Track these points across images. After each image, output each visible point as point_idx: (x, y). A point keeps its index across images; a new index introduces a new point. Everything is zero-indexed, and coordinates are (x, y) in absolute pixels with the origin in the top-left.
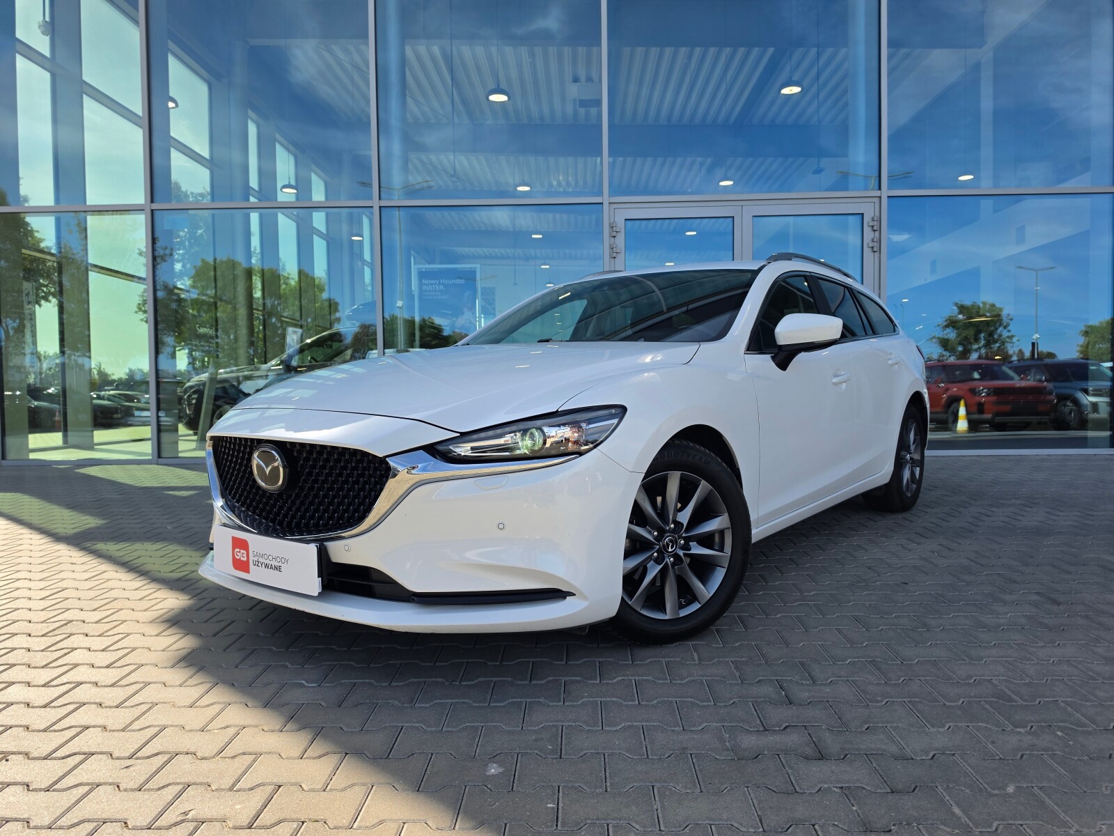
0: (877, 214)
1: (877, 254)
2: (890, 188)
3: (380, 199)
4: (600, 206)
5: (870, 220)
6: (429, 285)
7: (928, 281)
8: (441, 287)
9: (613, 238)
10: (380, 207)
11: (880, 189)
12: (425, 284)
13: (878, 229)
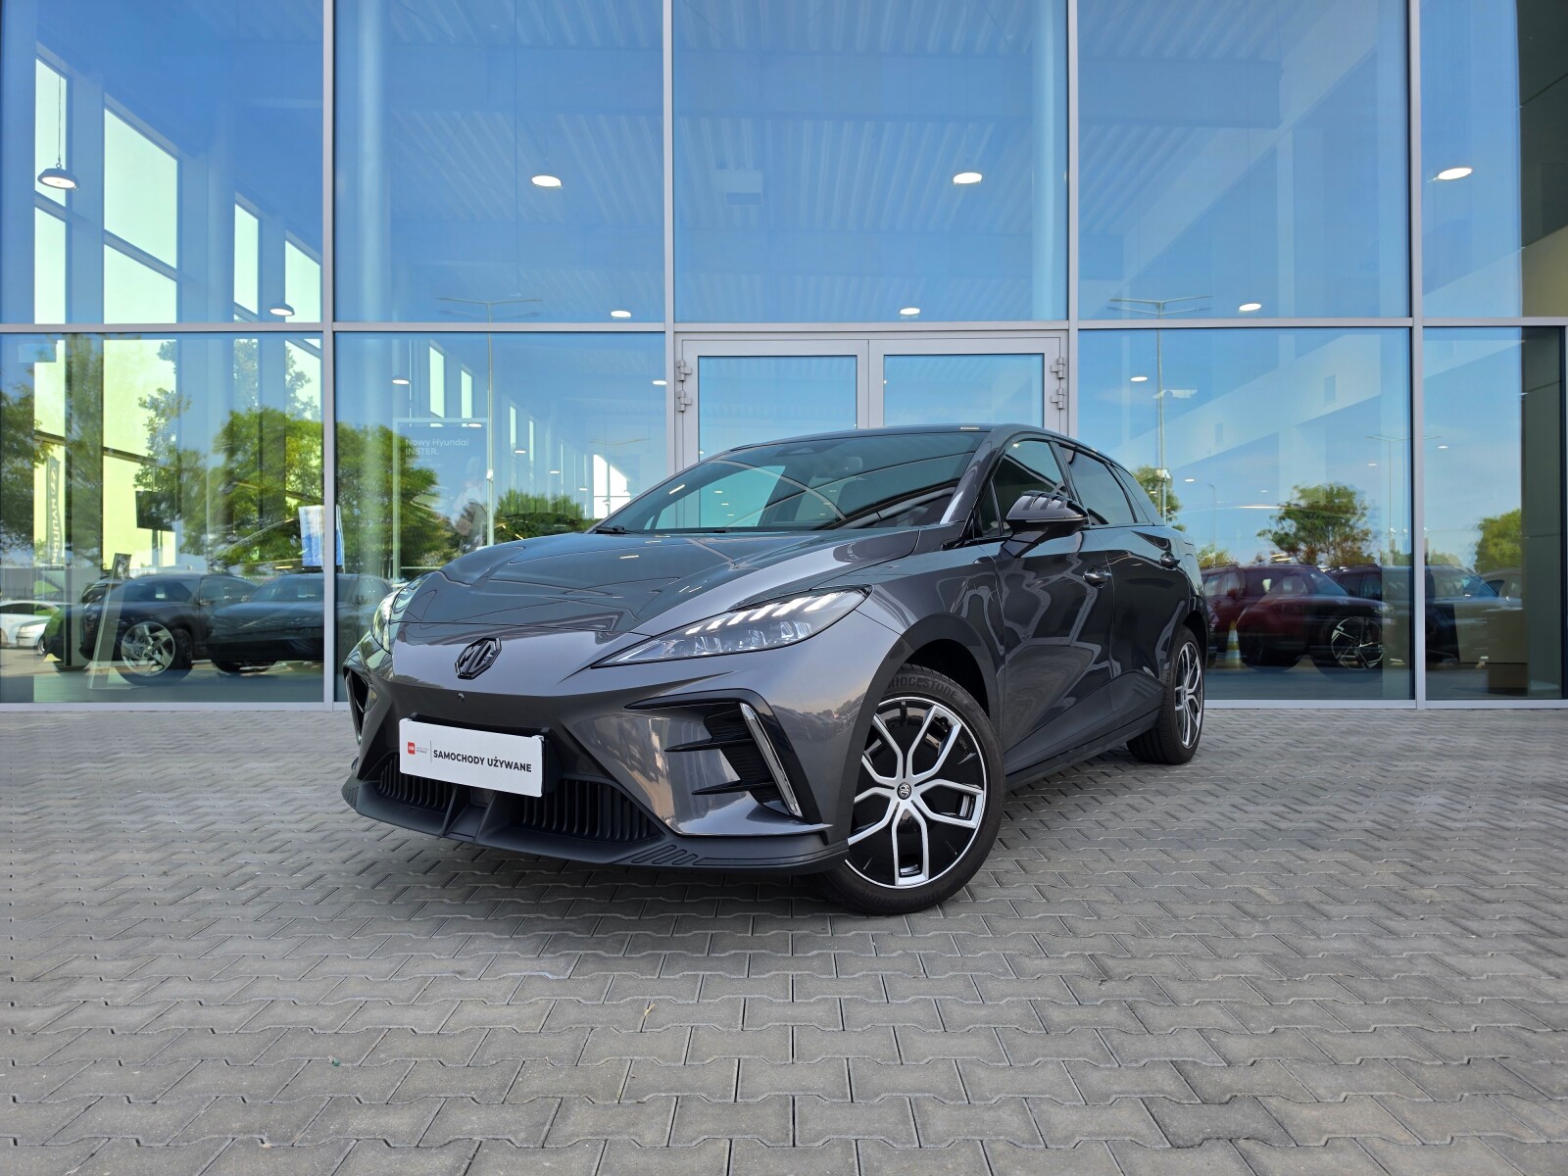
0: (1064, 355)
1: (1064, 413)
2: (1083, 317)
3: (334, 320)
4: (660, 336)
5: (1054, 363)
7: (1212, 454)
9: (680, 384)
10: (334, 332)
11: (1068, 319)
13: (1065, 376)
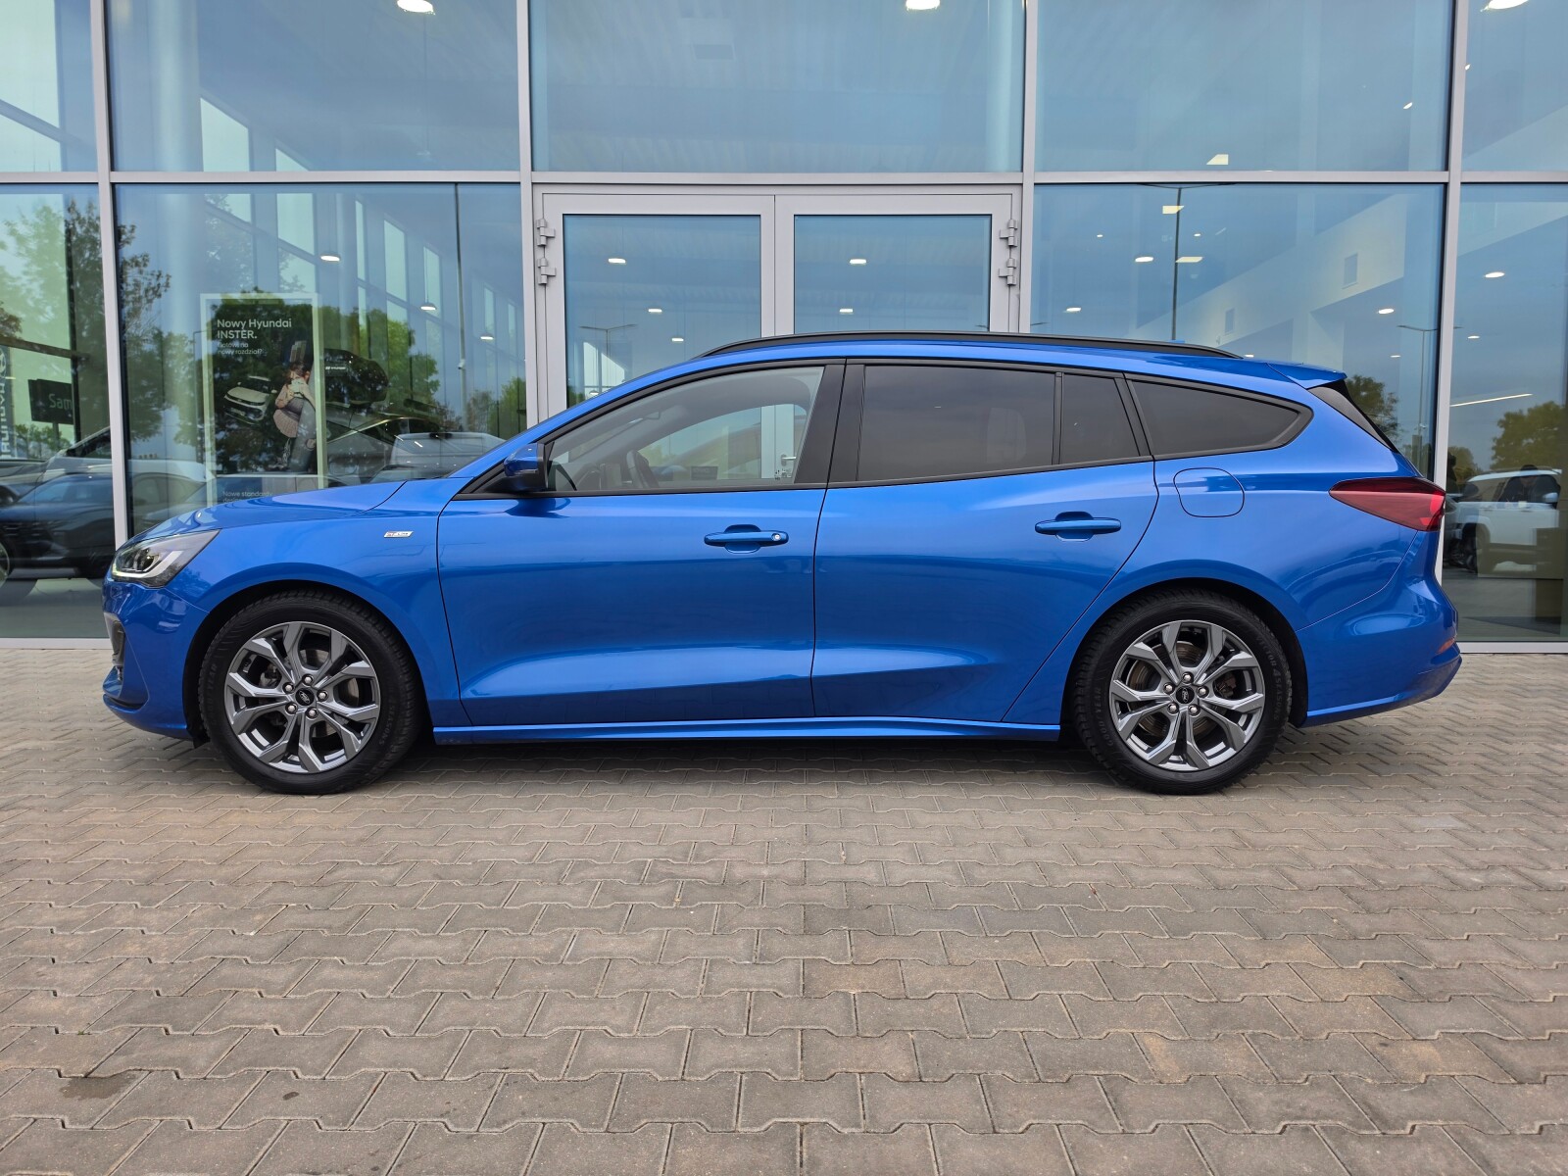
0: (1016, 217)
1: (1013, 290)
3: (112, 168)
4: (515, 188)
5: (1003, 227)
6: (229, 330)
8: (251, 334)
9: (541, 250)
10: (113, 185)
11: (1022, 171)
12: (221, 328)
13: (1017, 244)
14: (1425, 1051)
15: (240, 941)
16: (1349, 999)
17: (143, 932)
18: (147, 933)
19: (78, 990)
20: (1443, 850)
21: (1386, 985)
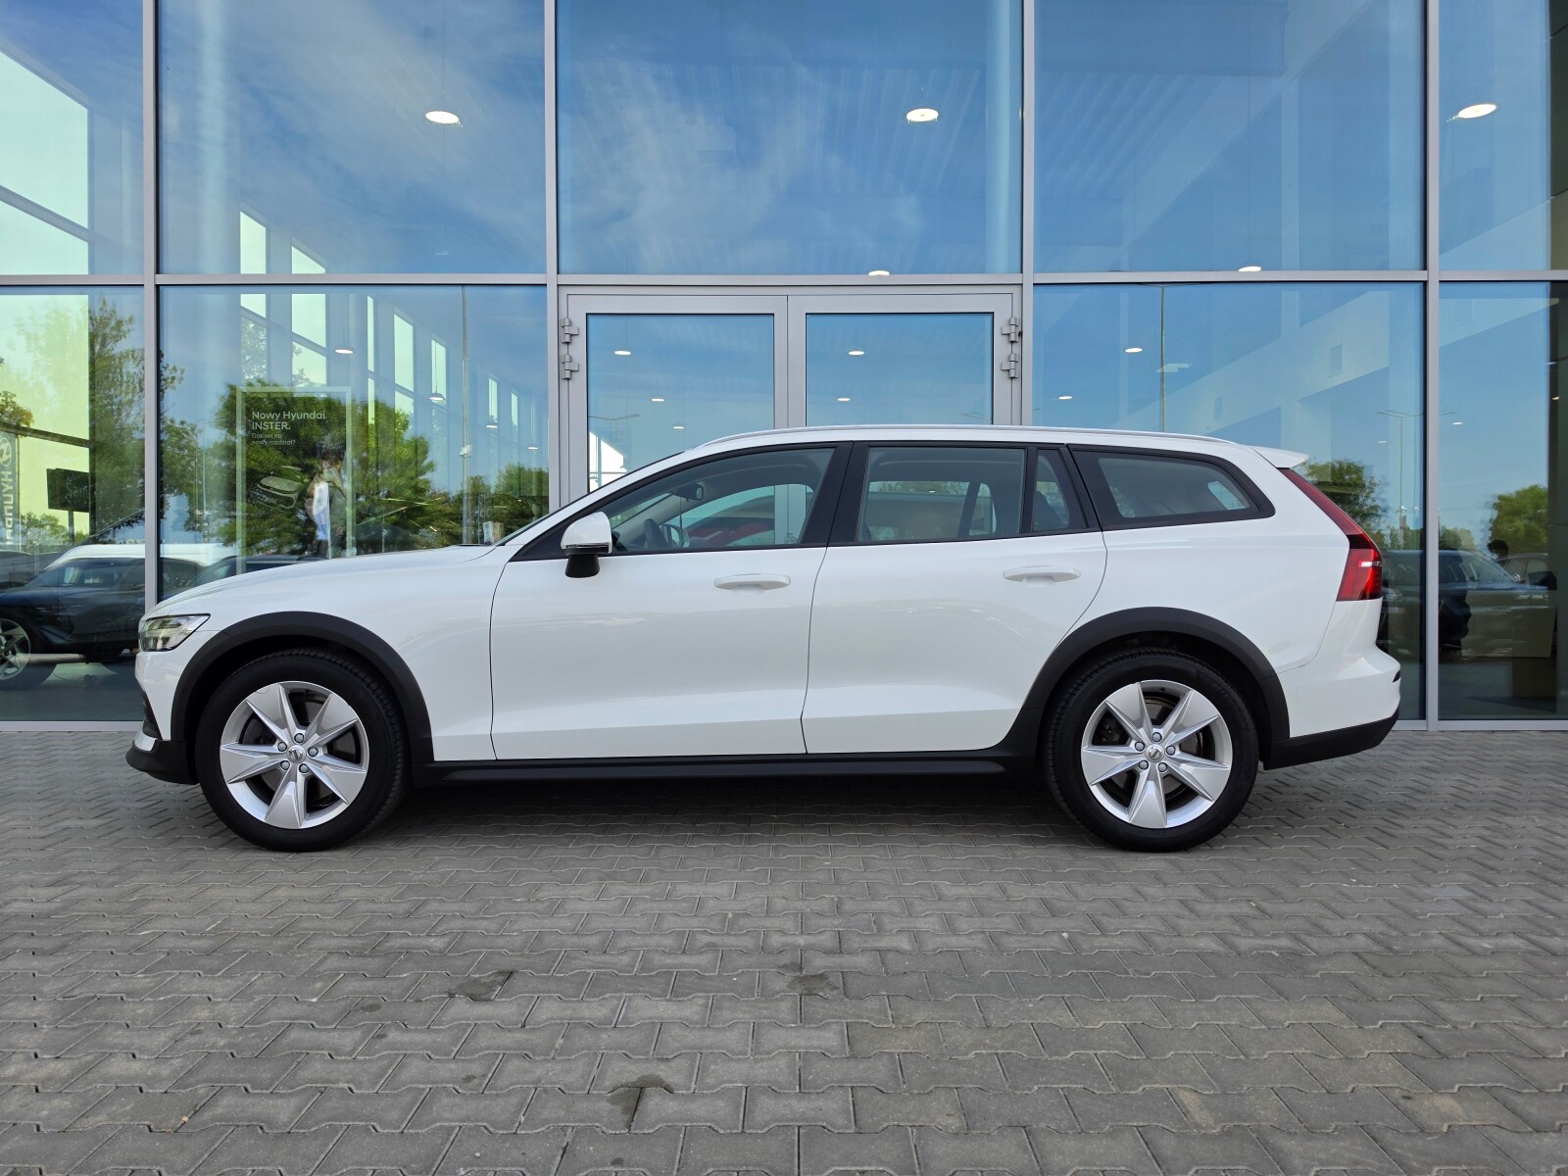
0: (1017, 314)
1: (1016, 383)
2: (1038, 270)
3: (158, 271)
4: (543, 288)
6: (263, 421)
8: (285, 425)
10: (158, 287)
11: (1022, 272)
12: (256, 420)
13: (1018, 339)
14: (1446, 1104)
15: (305, 1007)
16: (1372, 1056)
17: (209, 999)
18: (214, 1000)
19: (156, 1053)
20: (1453, 918)
21: (1405, 1043)
